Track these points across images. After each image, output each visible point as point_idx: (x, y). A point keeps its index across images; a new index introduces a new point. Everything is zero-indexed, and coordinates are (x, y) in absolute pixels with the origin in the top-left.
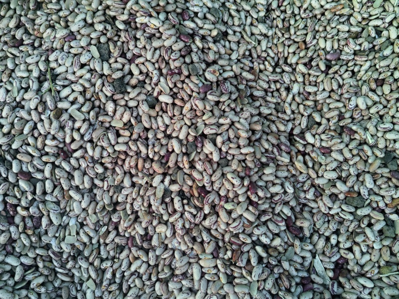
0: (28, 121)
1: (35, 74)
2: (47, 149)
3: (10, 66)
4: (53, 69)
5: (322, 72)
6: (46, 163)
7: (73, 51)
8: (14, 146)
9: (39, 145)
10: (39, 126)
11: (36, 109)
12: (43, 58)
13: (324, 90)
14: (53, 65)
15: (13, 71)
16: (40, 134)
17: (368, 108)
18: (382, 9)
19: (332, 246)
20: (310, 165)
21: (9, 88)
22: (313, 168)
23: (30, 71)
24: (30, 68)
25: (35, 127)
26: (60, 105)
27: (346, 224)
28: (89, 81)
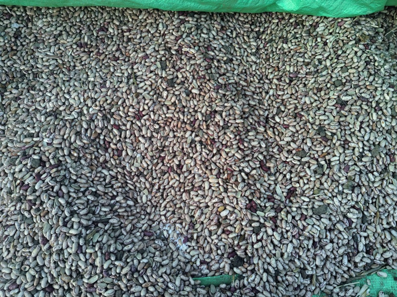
0: (120, 98)
1: (126, 75)
2: (129, 114)
3: (112, 70)
4: (135, 73)
5: (287, 84)
6: (128, 121)
7: (147, 64)
8: (112, 111)
9: (126, 111)
10: (127, 101)
11: (126, 92)
12: (130, 67)
13: (288, 93)
14: (136, 71)
15: (113, 73)
16: (126, 105)
17: (312, 103)
18: (322, 50)
19: (287, 180)
20: (277, 133)
21: (112, 81)
22: (278, 135)
23: (124, 73)
24: (123, 72)
25: (124, 101)
26: (138, 91)
27: (296, 167)
28: (155, 79)
